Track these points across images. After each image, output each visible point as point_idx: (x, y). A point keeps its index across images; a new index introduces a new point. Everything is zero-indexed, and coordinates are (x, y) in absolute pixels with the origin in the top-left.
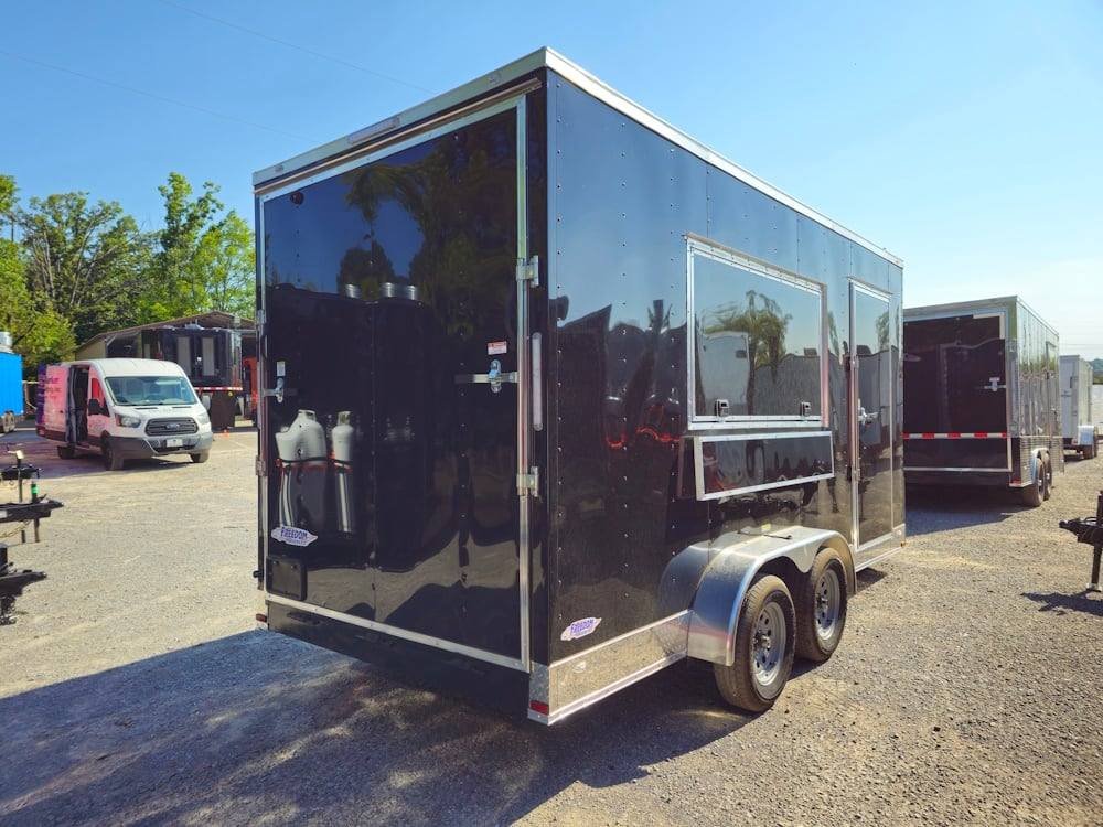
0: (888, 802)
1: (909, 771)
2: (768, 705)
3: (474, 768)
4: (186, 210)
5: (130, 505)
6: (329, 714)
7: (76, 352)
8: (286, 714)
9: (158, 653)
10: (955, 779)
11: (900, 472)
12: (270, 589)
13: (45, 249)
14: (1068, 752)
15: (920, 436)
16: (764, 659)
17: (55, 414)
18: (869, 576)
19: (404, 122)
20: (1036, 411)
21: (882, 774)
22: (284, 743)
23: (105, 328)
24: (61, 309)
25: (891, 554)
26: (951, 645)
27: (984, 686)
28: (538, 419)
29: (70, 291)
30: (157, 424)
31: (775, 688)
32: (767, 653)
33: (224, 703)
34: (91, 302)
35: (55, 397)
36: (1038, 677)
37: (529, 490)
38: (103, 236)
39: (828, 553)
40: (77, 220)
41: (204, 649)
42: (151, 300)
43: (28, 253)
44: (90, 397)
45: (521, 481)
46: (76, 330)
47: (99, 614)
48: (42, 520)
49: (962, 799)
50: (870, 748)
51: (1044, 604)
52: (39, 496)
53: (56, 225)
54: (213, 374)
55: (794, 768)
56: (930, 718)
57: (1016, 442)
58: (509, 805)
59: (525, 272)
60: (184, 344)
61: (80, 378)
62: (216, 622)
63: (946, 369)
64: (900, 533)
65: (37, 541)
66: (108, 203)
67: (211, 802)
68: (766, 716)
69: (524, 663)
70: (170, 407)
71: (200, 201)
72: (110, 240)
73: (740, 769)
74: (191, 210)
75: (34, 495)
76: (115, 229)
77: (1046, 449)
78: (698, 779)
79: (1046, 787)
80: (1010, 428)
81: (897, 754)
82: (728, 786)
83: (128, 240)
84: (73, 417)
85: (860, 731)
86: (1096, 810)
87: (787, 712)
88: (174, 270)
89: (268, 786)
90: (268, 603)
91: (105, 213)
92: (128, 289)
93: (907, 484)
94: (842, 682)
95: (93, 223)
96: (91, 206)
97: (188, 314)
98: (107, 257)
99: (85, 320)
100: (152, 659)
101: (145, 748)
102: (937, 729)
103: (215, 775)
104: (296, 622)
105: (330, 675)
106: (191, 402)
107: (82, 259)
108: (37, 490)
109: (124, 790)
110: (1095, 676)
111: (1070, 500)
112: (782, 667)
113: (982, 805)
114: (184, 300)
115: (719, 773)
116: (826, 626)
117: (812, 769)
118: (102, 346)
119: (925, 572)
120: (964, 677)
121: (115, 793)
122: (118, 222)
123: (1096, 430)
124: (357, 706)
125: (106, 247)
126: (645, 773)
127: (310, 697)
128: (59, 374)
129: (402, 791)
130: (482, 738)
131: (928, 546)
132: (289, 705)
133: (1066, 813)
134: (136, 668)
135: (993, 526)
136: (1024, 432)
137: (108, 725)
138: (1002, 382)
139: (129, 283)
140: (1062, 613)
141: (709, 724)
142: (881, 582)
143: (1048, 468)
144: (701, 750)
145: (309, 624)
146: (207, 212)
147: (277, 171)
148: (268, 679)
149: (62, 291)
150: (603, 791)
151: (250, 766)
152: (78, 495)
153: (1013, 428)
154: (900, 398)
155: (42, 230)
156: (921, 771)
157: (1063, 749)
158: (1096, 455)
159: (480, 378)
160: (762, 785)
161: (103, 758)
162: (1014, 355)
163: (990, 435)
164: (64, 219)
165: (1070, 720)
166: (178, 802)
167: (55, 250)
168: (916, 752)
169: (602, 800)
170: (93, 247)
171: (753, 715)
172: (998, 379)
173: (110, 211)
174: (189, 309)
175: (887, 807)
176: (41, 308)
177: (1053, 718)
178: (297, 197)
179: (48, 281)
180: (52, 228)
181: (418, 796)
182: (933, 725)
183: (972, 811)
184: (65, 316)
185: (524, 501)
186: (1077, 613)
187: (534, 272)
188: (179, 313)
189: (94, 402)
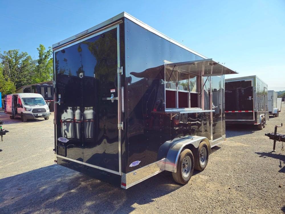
0: (215, 208)
1: (221, 200)
2: (187, 182)
3: (109, 200)
4: (44, 54)
5: (27, 131)
6: (73, 186)
7: (16, 91)
8: (62, 186)
9: (30, 170)
10: (233, 202)
11: (224, 121)
12: (58, 154)
13: (8, 64)
14: (263, 194)
15: (231, 112)
16: (186, 171)
17: (9, 108)
18: (216, 148)
19: (89, 31)
20: (261, 105)
21: (214, 200)
22: (60, 194)
23: (24, 85)
24: (12, 80)
25: (222, 142)
26: (235, 166)
27: (243, 177)
28: (123, 109)
29: (14, 75)
30: (35, 110)
31: (188, 178)
32: (186, 169)
33: (46, 183)
34: (20, 78)
35: (9, 103)
36: (257, 174)
37: (121, 128)
38: (23, 61)
39: (203, 143)
40: (16, 57)
41: (42, 169)
42: (36, 77)
43: (3, 65)
44: (18, 103)
45: (119, 126)
46: (16, 85)
47: (16, 160)
48: (3, 136)
49: (234, 207)
50: (212, 194)
51: (261, 155)
52: (2, 129)
53: (11, 58)
54: (50, 97)
55: (192, 199)
56: (228, 185)
57: (256, 113)
58: (117, 210)
59: (120, 71)
60: (43, 89)
61: (15, 98)
62: (47, 162)
63: (238, 94)
64: (224, 137)
65: (2, 141)
66: (24, 52)
67: (39, 210)
68: (186, 185)
69: (120, 173)
70: (39, 106)
71: (48, 52)
72: (25, 62)
73: (177, 199)
74: (45, 54)
75: (1, 129)
76: (26, 59)
77: (264, 115)
78: (166, 202)
79: (256, 204)
80: (254, 109)
81: (218, 195)
82: (174, 204)
83: (29, 62)
84: (14, 108)
85: (210, 189)
86: (269, 210)
87: (191, 184)
88: (41, 70)
89: (54, 205)
90: (57, 157)
91: (23, 55)
92: (29, 75)
93: (226, 124)
94: (206, 176)
95: (20, 58)
96: (20, 53)
97: (45, 81)
98: (24, 66)
99: (19, 83)
100: (29, 172)
101: (24, 195)
102: (229, 188)
103: (41, 202)
104: (64, 162)
105: (74, 176)
106: (44, 104)
107: (18, 67)
108: (2, 128)
109: (17, 207)
110: (272, 174)
111: (270, 128)
112: (190, 172)
113: (239, 209)
114: (44, 78)
115: (172, 201)
116: (203, 162)
117: (196, 199)
118: (22, 90)
119: (231, 147)
120: (238, 175)
121: (15, 208)
122: (27, 57)
123: (278, 109)
124: (80, 184)
125: (24, 64)
126: (153, 201)
127: (69, 181)
128: (10, 97)
129: (89, 206)
130: (111, 192)
131: (232, 140)
132: (63, 184)
133: (261, 211)
134: (24, 174)
135: (249, 135)
136: (258, 110)
137: (16, 189)
138: (252, 98)
139: (30, 73)
140: (265, 157)
141: (171, 188)
142: (219, 150)
143: (264, 120)
144: (168, 194)
145: (67, 163)
146: (50, 54)
147: (58, 44)
148: (58, 177)
149: (12, 76)
150: (141, 206)
151: (50, 200)
152: (14, 129)
153: (255, 109)
154: (224, 102)
155: (7, 60)
156: (224, 200)
157: (262, 194)
158: (278, 116)
159: (108, 99)
160: (183, 204)
161: (13, 198)
162: (255, 91)
163: (249, 111)
164: (13, 56)
165: (264, 186)
166: (31, 210)
167: (10, 65)
168: (224, 195)
169: (141, 208)
170: (20, 64)
171: (183, 185)
172: (251, 97)
173: (25, 54)
174: (45, 80)
175: (214, 209)
176: (6, 80)
177: (260, 185)
178: (63, 51)
179: (9, 73)
180: (9, 59)
181: (93, 208)
182: (229, 187)
183: (237, 210)
184: (13, 82)
185: (120, 131)
186: (269, 157)
187: (122, 71)
188: (43, 81)
189: (19, 104)
